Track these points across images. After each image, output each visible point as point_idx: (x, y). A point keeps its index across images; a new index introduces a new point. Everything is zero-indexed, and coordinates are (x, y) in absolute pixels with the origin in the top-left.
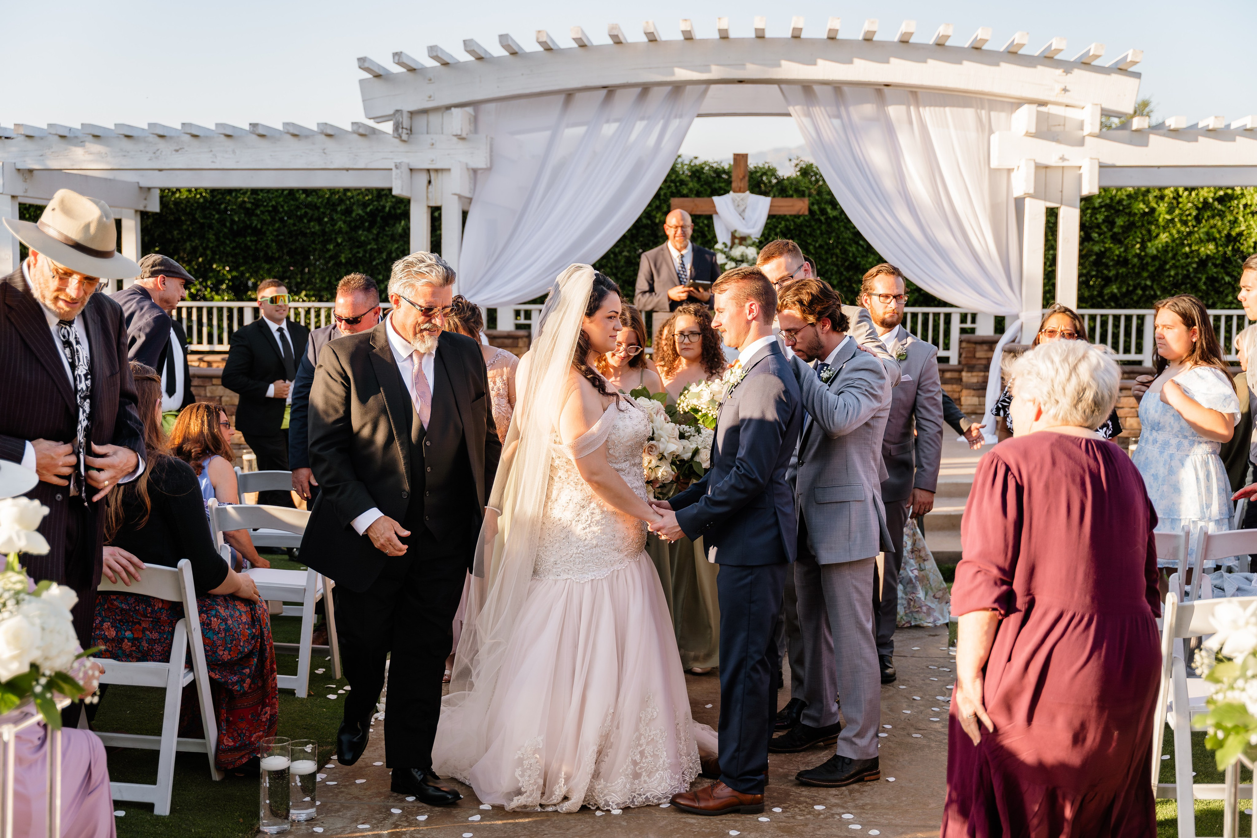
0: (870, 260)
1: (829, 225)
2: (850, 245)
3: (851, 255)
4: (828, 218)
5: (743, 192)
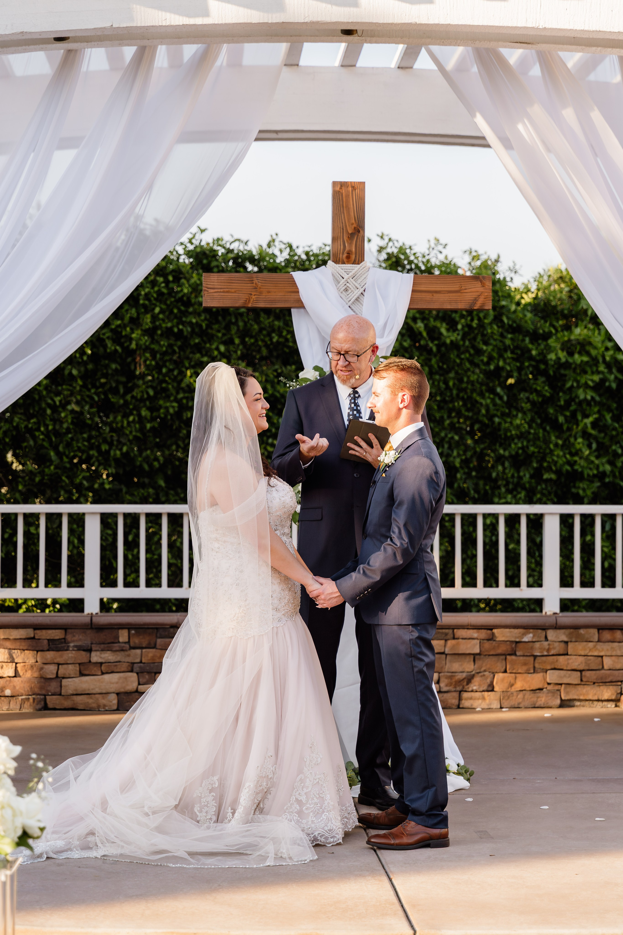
1: (444, 358)
2: (482, 395)
3: (484, 411)
4: (441, 345)
5: (358, 264)
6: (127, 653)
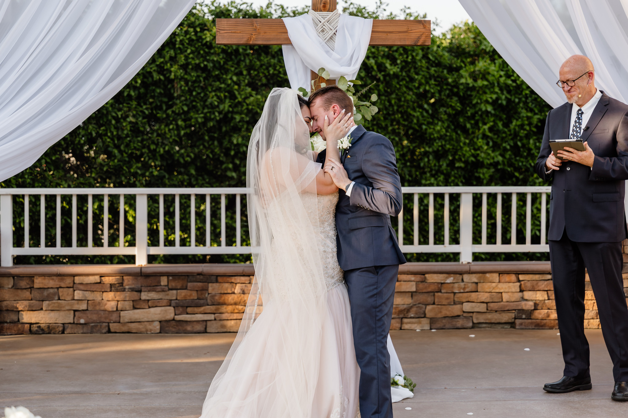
0: (438, 128)
1: (388, 84)
2: (414, 109)
3: (415, 121)
4: (386, 75)
5: (331, 11)
6: (166, 293)
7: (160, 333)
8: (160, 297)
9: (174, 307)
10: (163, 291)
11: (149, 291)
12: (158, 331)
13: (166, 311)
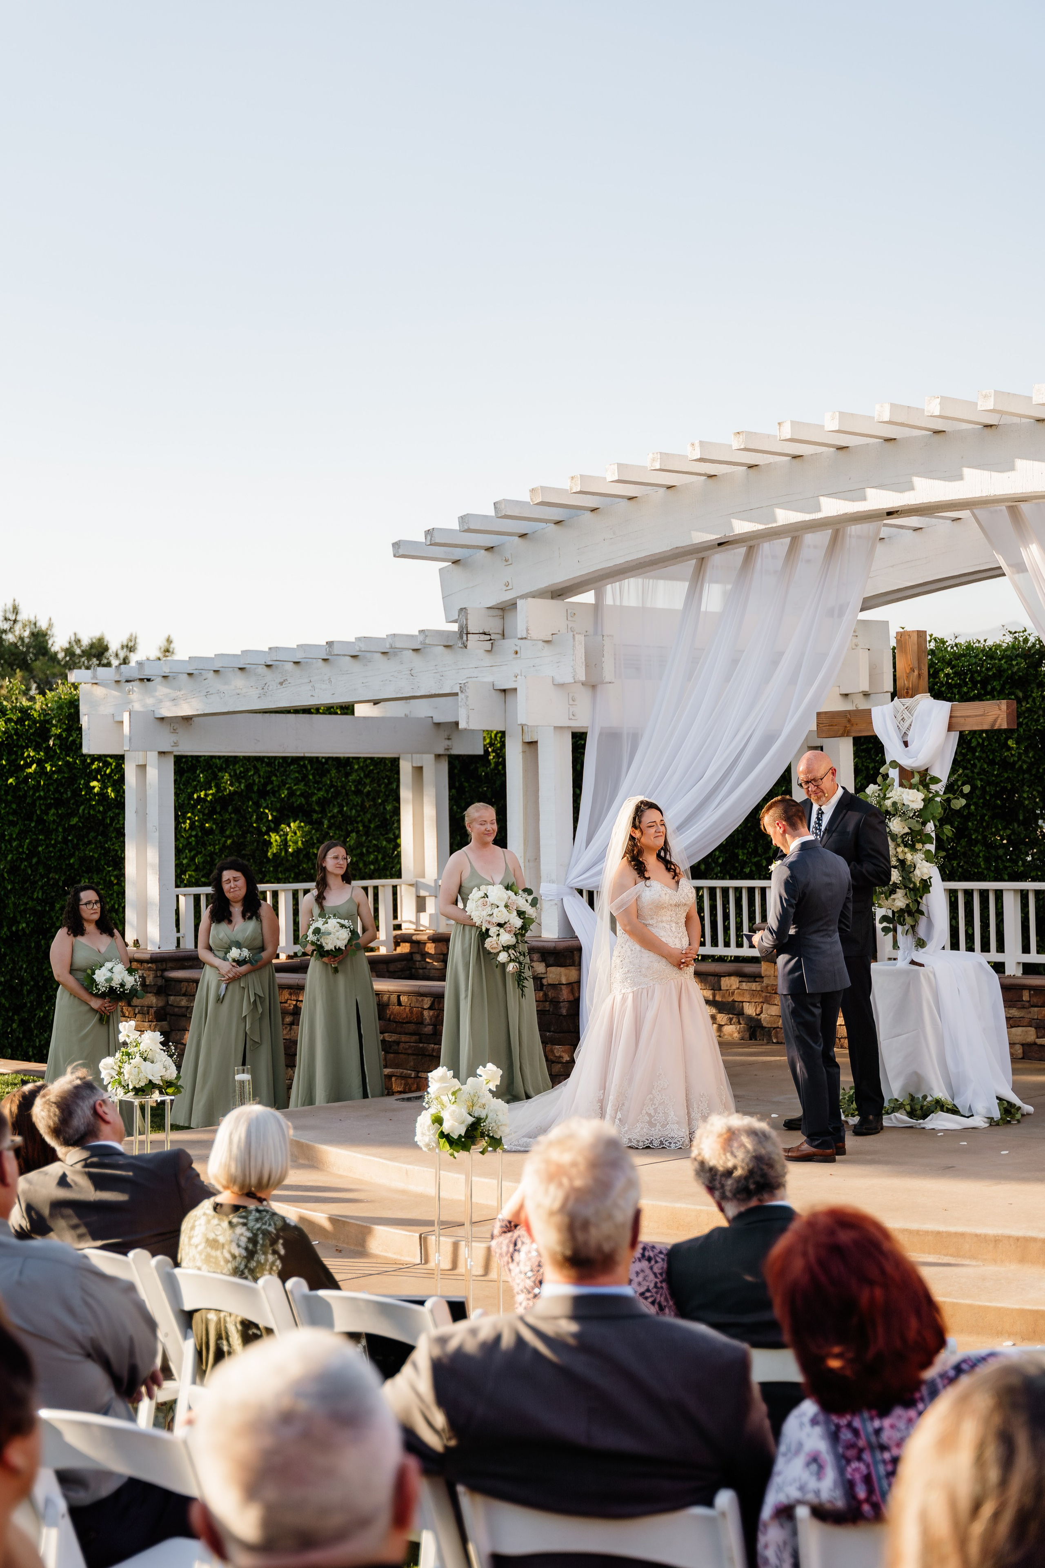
5: (912, 697)
6: (1029, 1010)
7: (1023, 1058)
8: (1022, 1015)
9: (1036, 1028)
10: (1024, 1008)
11: (1010, 1007)
12: (1021, 1056)
13: (1026, 1032)
